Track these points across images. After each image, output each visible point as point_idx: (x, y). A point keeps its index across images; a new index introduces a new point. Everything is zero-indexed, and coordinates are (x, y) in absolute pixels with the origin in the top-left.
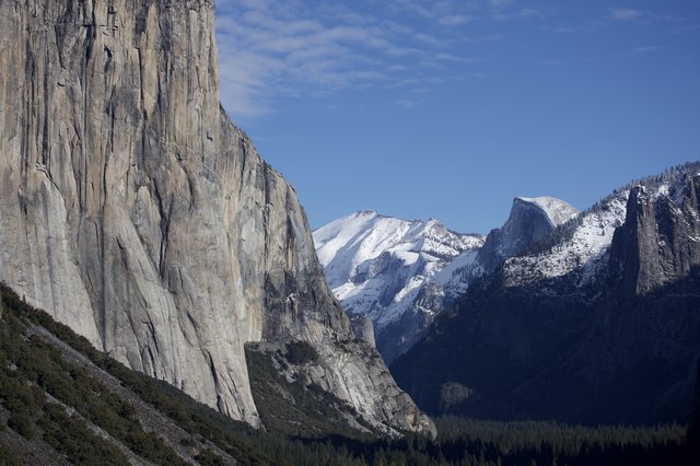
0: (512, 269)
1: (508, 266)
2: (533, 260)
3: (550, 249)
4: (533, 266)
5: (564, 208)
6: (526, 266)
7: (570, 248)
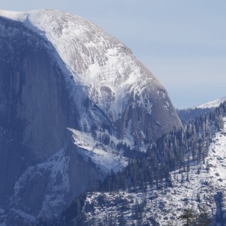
0: (101, 214)
1: (90, 208)
2: (137, 198)
3: (167, 176)
4: (139, 209)
5: (90, 36)
6: (124, 209)
7: (203, 175)
